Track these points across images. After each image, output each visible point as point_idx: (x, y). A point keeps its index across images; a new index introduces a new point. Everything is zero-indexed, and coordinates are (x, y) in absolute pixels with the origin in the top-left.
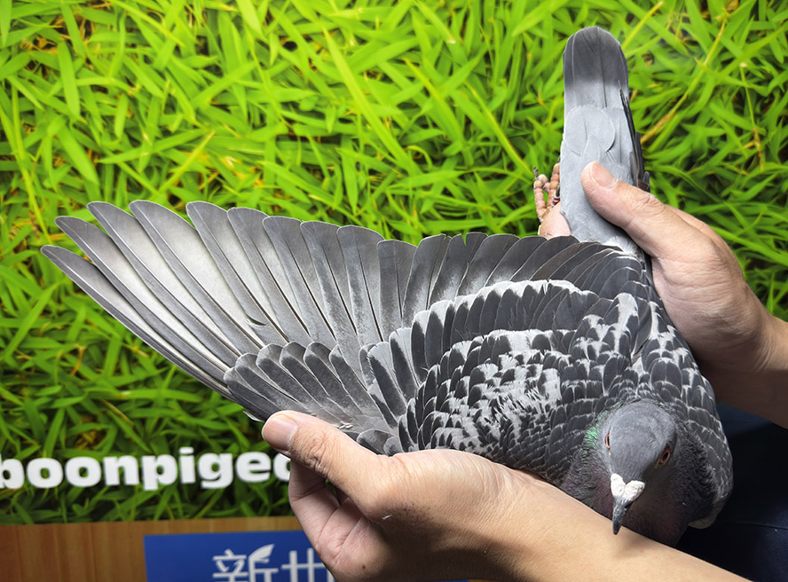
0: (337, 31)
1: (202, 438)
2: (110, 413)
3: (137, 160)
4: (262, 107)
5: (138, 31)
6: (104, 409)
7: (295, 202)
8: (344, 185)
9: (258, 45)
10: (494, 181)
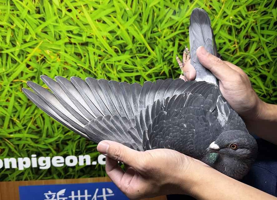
0: (86, 5)
1: (39, 151)
2: (6, 143)
3: (15, 51)
4: (59, 32)
5: (15, 5)
6: (4, 141)
7: (72, 66)
8: (89, 60)
9: (58, 10)
10: (143, 59)
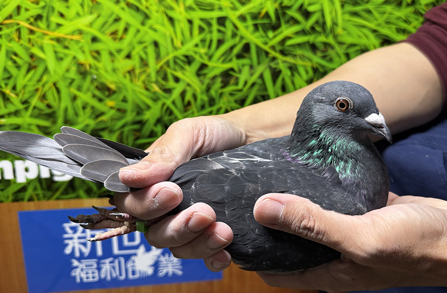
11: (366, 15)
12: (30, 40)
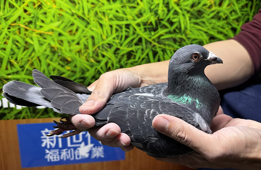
6: (2, 82)
7: (67, 13)
8: (83, 8)
10: (132, 9)
11: (202, 24)
12: (25, 34)
